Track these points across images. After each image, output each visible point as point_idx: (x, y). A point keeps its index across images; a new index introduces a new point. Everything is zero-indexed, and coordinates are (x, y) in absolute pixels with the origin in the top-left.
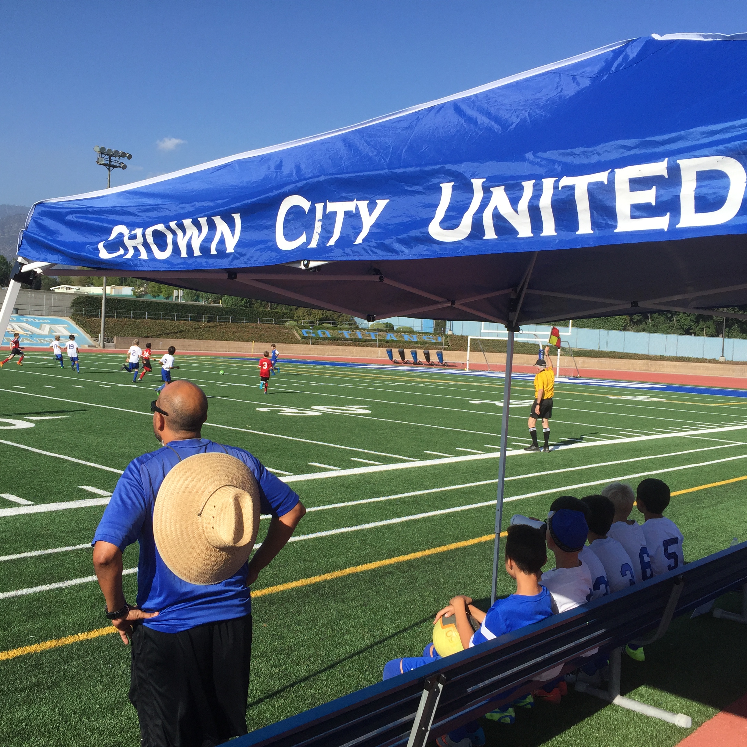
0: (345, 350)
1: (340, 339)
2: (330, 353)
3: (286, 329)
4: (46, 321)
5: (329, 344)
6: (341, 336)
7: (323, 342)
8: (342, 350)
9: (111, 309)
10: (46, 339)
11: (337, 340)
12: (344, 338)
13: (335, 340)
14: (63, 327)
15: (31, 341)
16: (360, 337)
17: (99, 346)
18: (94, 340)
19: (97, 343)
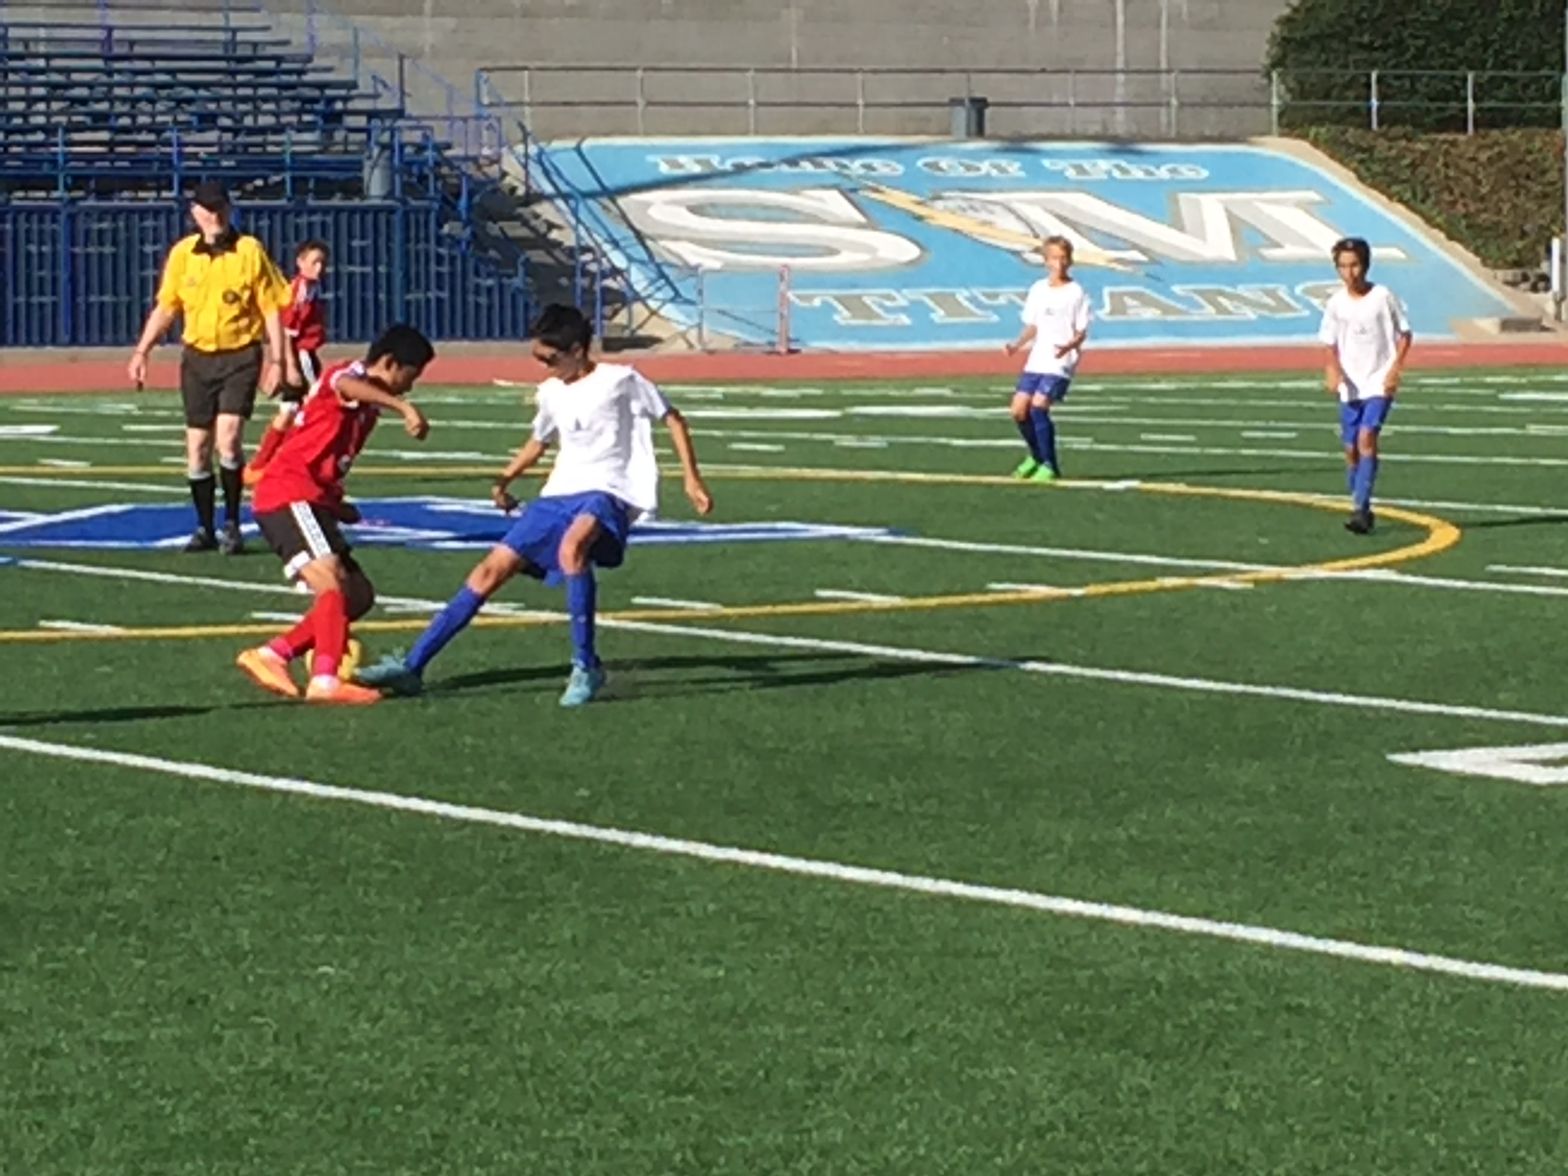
4: (1187, 172)
9: (1505, 66)
10: (1241, 290)
14: (1300, 205)
15: (1166, 310)
17: (1558, 317)
18: (1514, 284)
19: (1546, 301)
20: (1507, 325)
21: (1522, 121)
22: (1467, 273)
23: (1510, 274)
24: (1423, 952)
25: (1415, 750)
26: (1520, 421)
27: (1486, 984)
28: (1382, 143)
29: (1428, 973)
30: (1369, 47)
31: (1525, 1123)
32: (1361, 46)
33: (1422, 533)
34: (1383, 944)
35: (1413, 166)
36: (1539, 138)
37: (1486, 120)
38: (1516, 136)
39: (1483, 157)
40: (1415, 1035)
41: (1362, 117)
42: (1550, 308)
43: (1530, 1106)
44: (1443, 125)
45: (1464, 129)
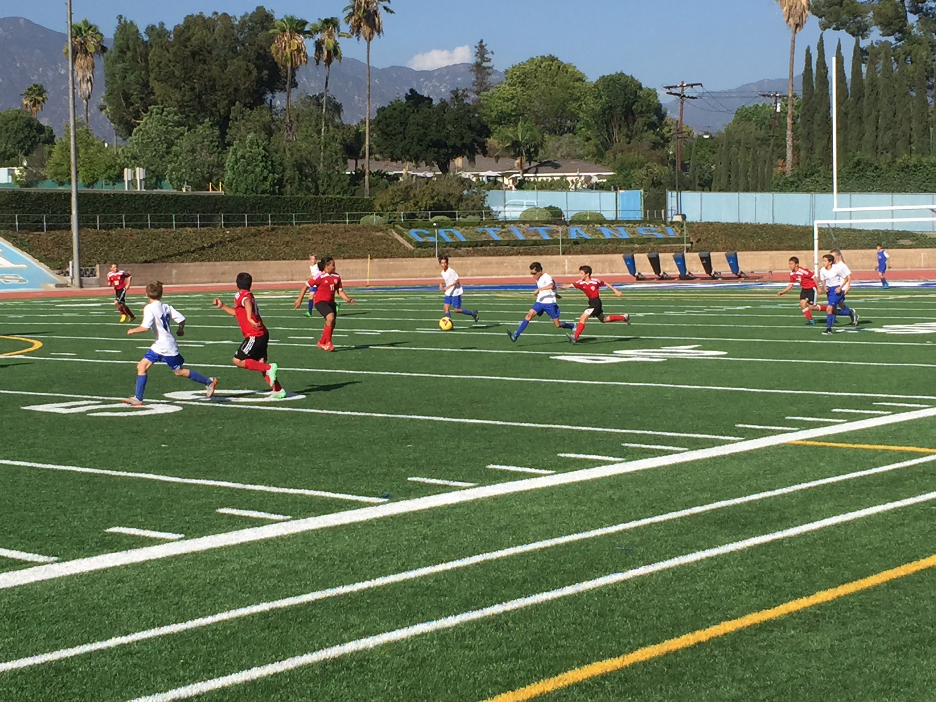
0: (502, 263)
1: (484, 244)
2: (475, 271)
3: (377, 231)
5: (468, 254)
6: (483, 238)
7: (457, 251)
8: (497, 263)
9: (54, 213)
11: (481, 246)
12: (492, 241)
13: (476, 246)
16: (521, 237)
17: (72, 283)
18: (59, 274)
19: (68, 279)
20: (57, 286)
21: (59, 228)
22: (45, 271)
23: (58, 271)
24: (30, 462)
25: (29, 405)
26: (60, 312)
27: (48, 470)
28: (19, 235)
29: (32, 468)
30: (15, 208)
31: (58, 508)
32: (12, 208)
33: (32, 345)
34: (18, 460)
35: (29, 241)
36: (65, 233)
37: (49, 228)
38: (58, 233)
39: (49, 238)
40: (27, 485)
41: (13, 227)
42: (70, 281)
43: (60, 504)
44: (37, 230)
45: (43, 231)
